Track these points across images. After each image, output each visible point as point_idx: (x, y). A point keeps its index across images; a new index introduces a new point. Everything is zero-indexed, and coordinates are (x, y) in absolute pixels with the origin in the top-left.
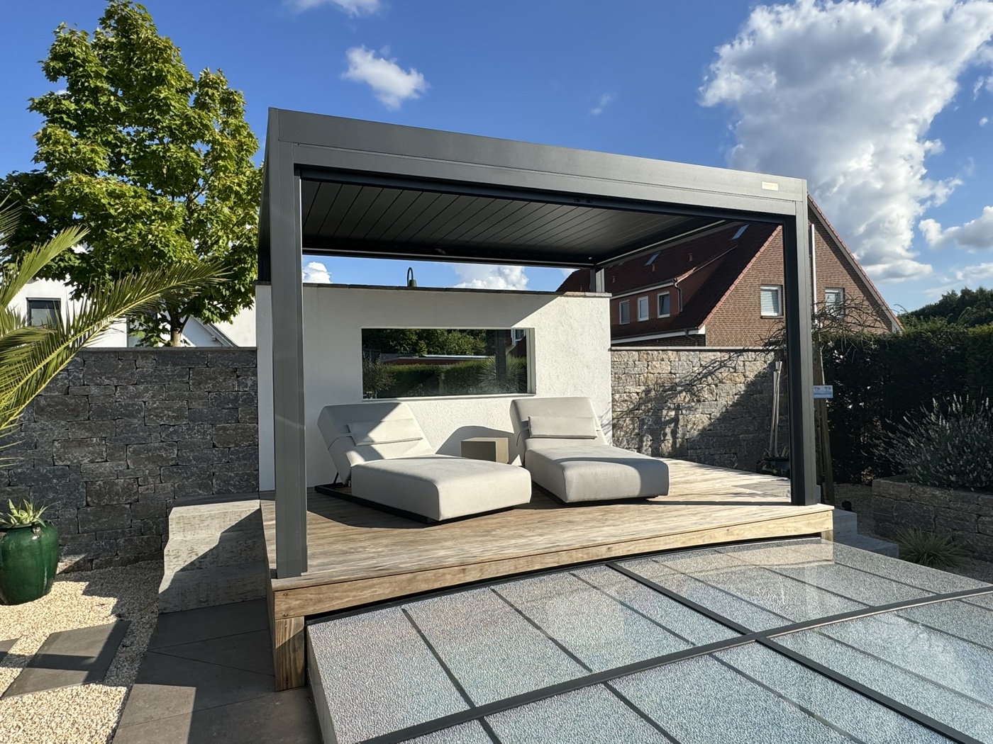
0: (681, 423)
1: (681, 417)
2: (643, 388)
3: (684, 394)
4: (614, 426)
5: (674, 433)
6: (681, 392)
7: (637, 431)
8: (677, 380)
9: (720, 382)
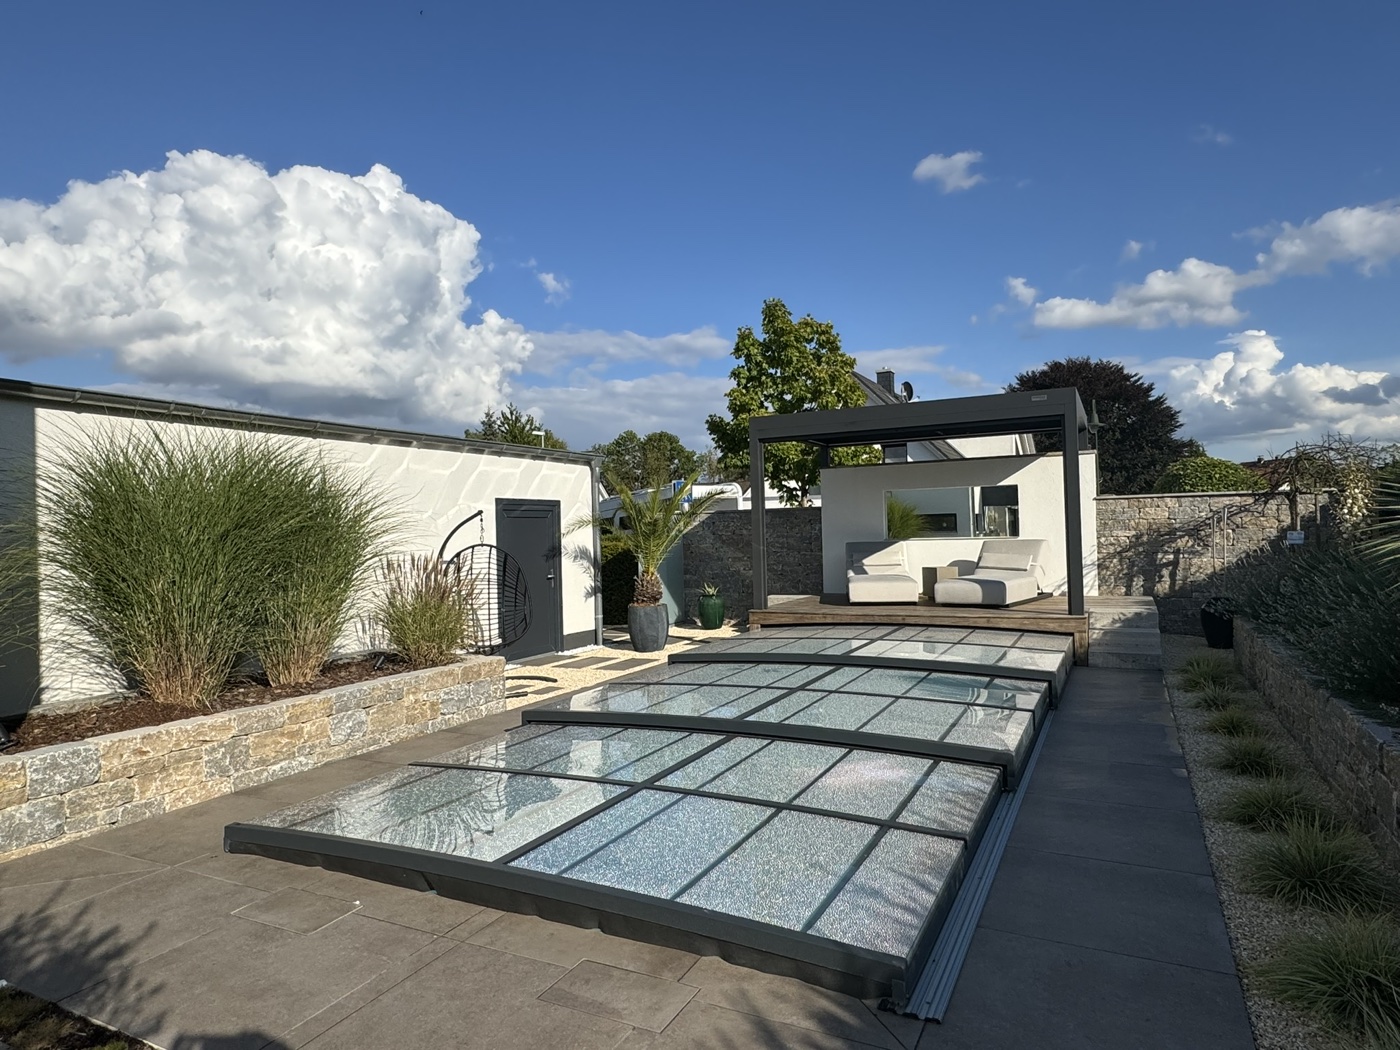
0: (1181, 565)
1: (1181, 561)
2: (1134, 533)
3: (1187, 538)
4: (1099, 566)
5: (1173, 575)
6: (1181, 537)
7: (1125, 571)
8: (1177, 526)
9: (1238, 527)
